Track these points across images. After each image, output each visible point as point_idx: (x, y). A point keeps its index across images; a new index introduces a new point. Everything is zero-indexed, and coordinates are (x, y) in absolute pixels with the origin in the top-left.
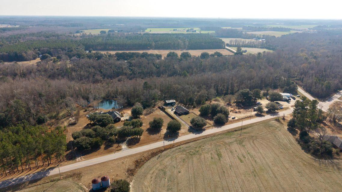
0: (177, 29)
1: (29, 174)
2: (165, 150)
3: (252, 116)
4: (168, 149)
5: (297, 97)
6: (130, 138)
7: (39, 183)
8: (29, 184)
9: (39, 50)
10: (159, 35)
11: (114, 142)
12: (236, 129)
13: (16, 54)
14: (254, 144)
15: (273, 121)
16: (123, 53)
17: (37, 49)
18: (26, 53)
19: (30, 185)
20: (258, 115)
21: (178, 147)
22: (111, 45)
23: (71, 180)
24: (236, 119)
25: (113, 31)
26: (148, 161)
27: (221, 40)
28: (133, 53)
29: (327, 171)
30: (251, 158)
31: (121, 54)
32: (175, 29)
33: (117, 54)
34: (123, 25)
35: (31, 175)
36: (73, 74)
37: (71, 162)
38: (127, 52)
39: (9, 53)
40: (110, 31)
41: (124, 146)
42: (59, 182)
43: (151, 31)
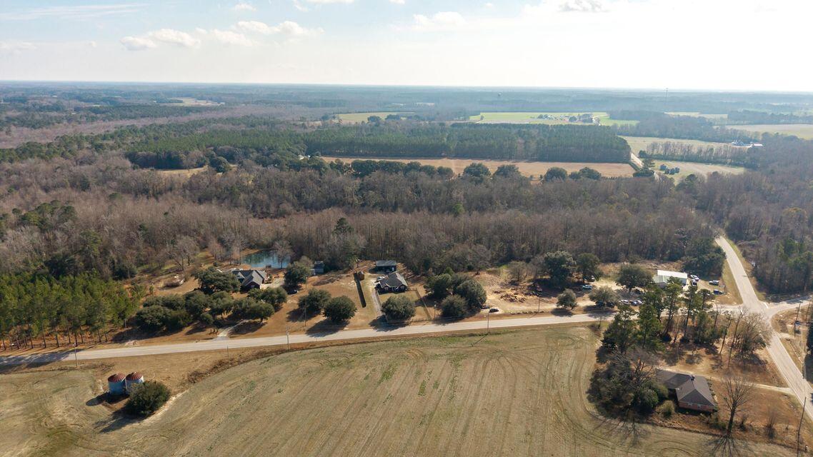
0: (549, 115)
1: (37, 354)
2: (292, 350)
3: (543, 312)
4: (297, 349)
5: (710, 284)
6: (247, 321)
7: (41, 368)
8: (27, 367)
9: (215, 150)
10: (483, 127)
11: (208, 323)
12: (473, 333)
13: (169, 155)
14: (484, 367)
15: (583, 329)
16: (367, 162)
17: (212, 148)
18: (187, 153)
19: (26, 370)
20: (556, 312)
21: (319, 349)
22: (363, 145)
23: (90, 373)
24: (500, 312)
25: (397, 117)
26: (242, 365)
27: (625, 141)
28: (388, 163)
29: (597, 443)
30: (450, 389)
31: (363, 163)
32: (544, 114)
33: (354, 164)
34: (433, 104)
35: (39, 355)
36: (242, 196)
37: (115, 345)
38: (377, 160)
39: (158, 153)
40: (389, 117)
41: (223, 333)
42: (71, 372)
43: (482, 118)
